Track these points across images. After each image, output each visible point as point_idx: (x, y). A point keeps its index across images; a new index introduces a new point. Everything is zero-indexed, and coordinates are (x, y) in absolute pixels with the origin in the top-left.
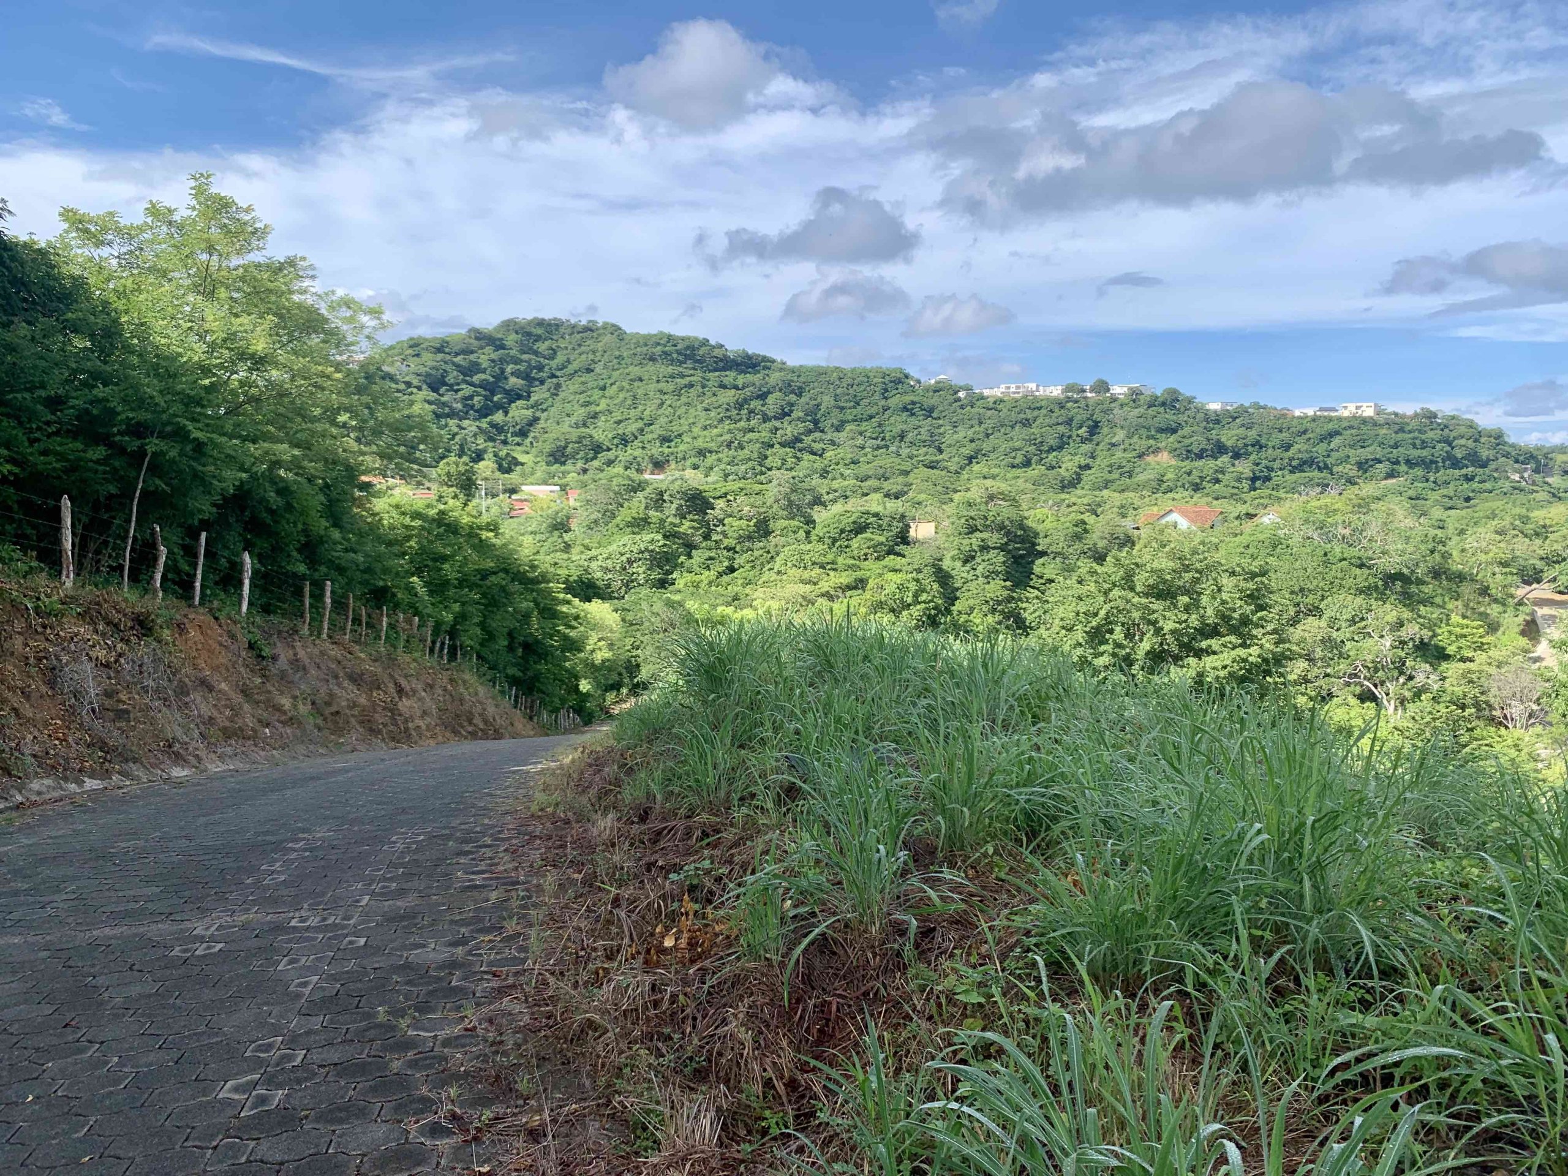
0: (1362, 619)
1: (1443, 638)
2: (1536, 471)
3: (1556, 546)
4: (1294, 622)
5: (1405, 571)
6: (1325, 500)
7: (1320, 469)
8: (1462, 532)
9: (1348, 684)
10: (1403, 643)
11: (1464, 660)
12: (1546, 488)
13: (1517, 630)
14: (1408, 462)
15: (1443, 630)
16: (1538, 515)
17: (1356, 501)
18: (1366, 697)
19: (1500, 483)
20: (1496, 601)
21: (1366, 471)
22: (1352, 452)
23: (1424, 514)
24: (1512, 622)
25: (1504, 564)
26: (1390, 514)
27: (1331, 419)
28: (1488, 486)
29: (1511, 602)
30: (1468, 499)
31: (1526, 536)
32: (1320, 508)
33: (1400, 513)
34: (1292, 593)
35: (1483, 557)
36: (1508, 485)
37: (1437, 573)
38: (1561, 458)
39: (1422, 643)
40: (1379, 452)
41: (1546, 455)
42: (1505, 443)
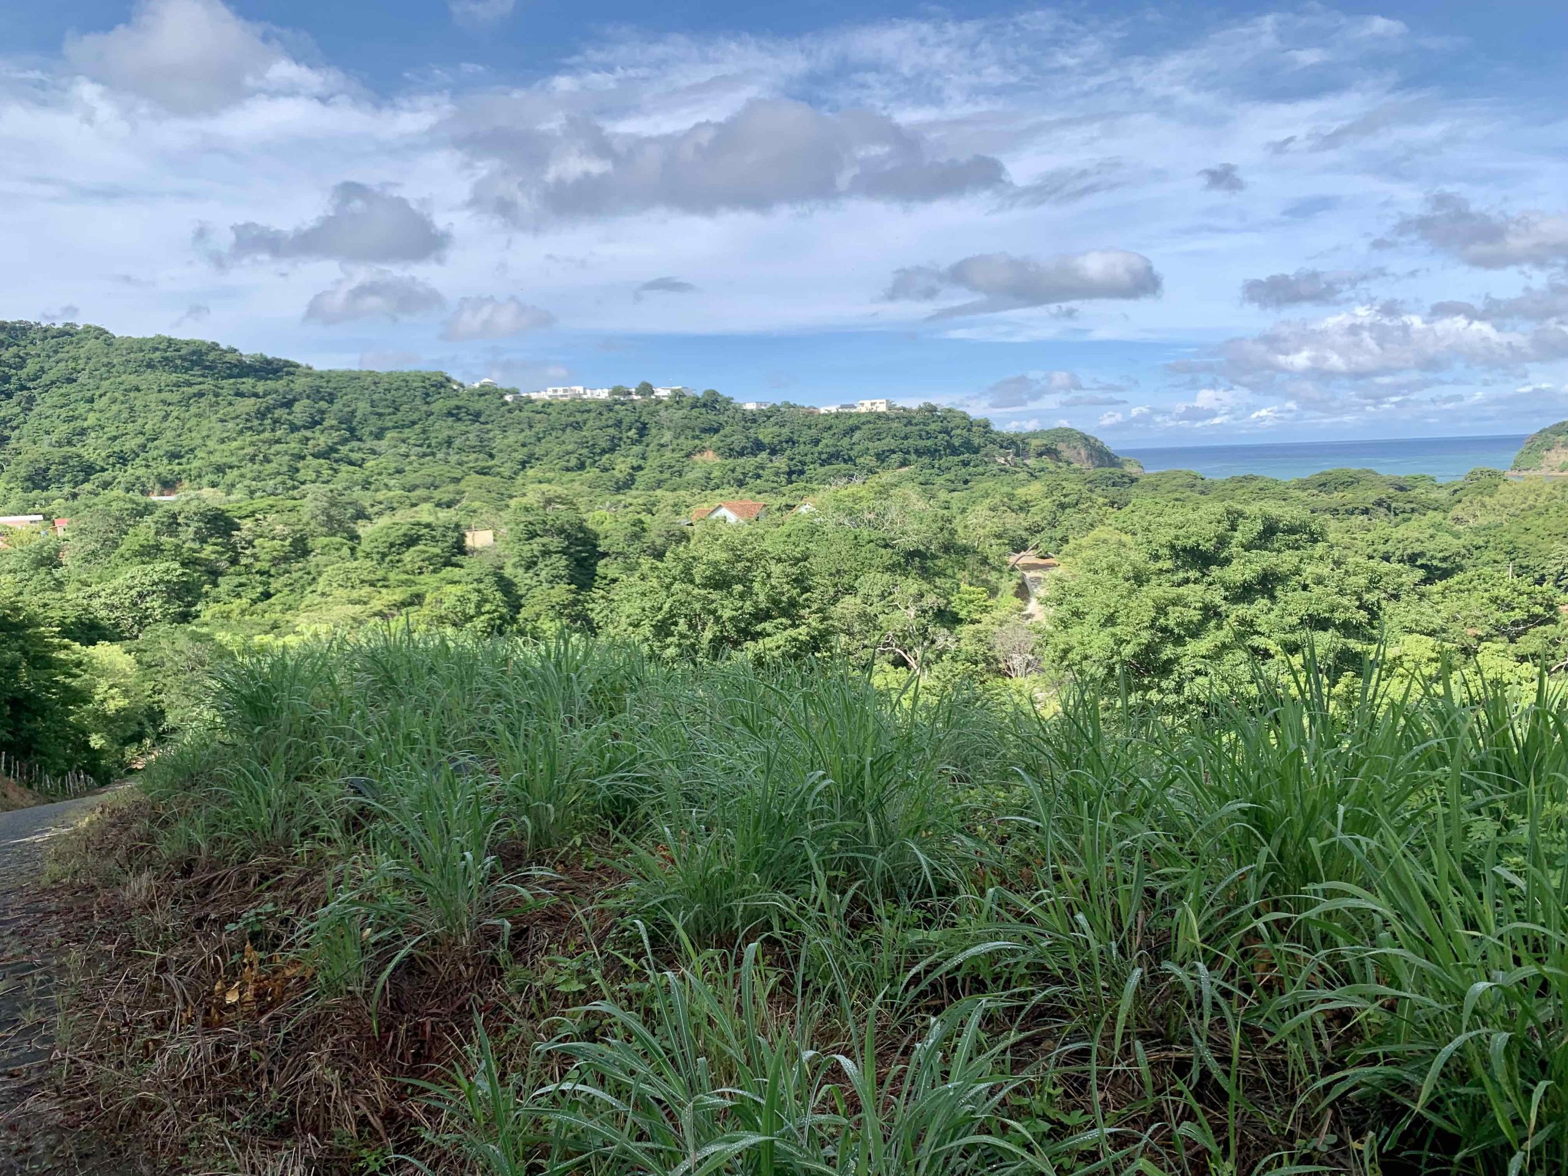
0: (890, 594)
1: (956, 606)
2: (1017, 455)
3: (1037, 518)
4: (835, 600)
5: (922, 548)
6: (852, 489)
7: (845, 461)
8: (964, 511)
9: (883, 653)
10: (924, 612)
11: (973, 622)
12: (1025, 469)
13: (1012, 592)
14: (917, 451)
15: (955, 598)
16: (1020, 492)
17: (877, 489)
18: (900, 662)
19: (991, 466)
20: (994, 568)
21: (883, 461)
22: (870, 445)
23: (932, 497)
24: (1008, 586)
25: (999, 536)
26: (905, 498)
27: (851, 416)
28: (981, 469)
29: (1006, 568)
30: (966, 482)
31: (1013, 511)
32: (848, 496)
34: (831, 574)
35: (981, 532)
36: (996, 467)
37: (947, 548)
38: (1034, 443)
39: (939, 609)
40: (893, 444)
41: (1023, 441)
42: (991, 432)
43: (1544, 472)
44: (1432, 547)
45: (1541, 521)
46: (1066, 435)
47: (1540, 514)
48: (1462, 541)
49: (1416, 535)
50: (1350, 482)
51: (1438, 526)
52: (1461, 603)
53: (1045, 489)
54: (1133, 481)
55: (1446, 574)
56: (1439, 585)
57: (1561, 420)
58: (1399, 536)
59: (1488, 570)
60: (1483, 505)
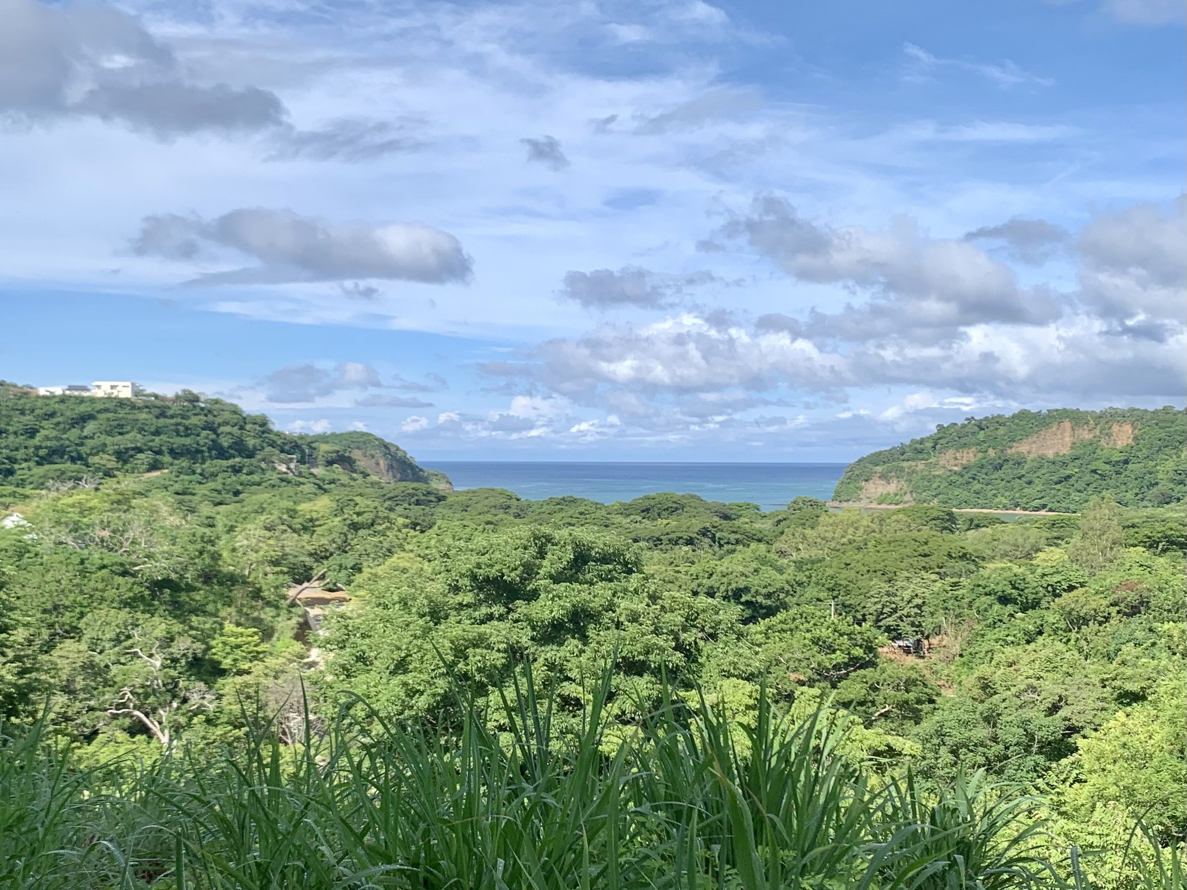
0: (129, 637)
1: (218, 651)
2: (302, 461)
3: (324, 541)
4: (49, 647)
5: (173, 576)
6: (78, 497)
7: (73, 460)
8: (231, 529)
9: (115, 717)
10: (175, 661)
11: (240, 673)
12: (312, 480)
13: (291, 634)
14: (172, 452)
15: (216, 642)
16: (304, 507)
17: (115, 497)
18: (138, 729)
19: (269, 474)
20: (268, 604)
21: (125, 462)
22: (109, 440)
23: (192, 511)
24: (286, 625)
25: (275, 563)
26: (155, 511)
27: (81, 400)
28: (256, 478)
29: (284, 603)
30: (237, 493)
31: (294, 531)
32: (73, 506)
33: (164, 510)
34: (45, 611)
35: (253, 556)
36: (275, 476)
37: (208, 577)
38: (324, 447)
39: (195, 658)
40: (139, 440)
41: (309, 445)
42: (270, 431)
43: (863, 503)
44: (756, 582)
45: (860, 555)
46: (363, 440)
47: (859, 549)
48: (785, 576)
49: (741, 568)
50: (674, 508)
51: (763, 561)
52: (784, 645)
53: (334, 505)
54: (441, 499)
55: (771, 612)
56: (763, 624)
57: (878, 450)
58: (723, 569)
59: (810, 609)
60: (804, 537)
